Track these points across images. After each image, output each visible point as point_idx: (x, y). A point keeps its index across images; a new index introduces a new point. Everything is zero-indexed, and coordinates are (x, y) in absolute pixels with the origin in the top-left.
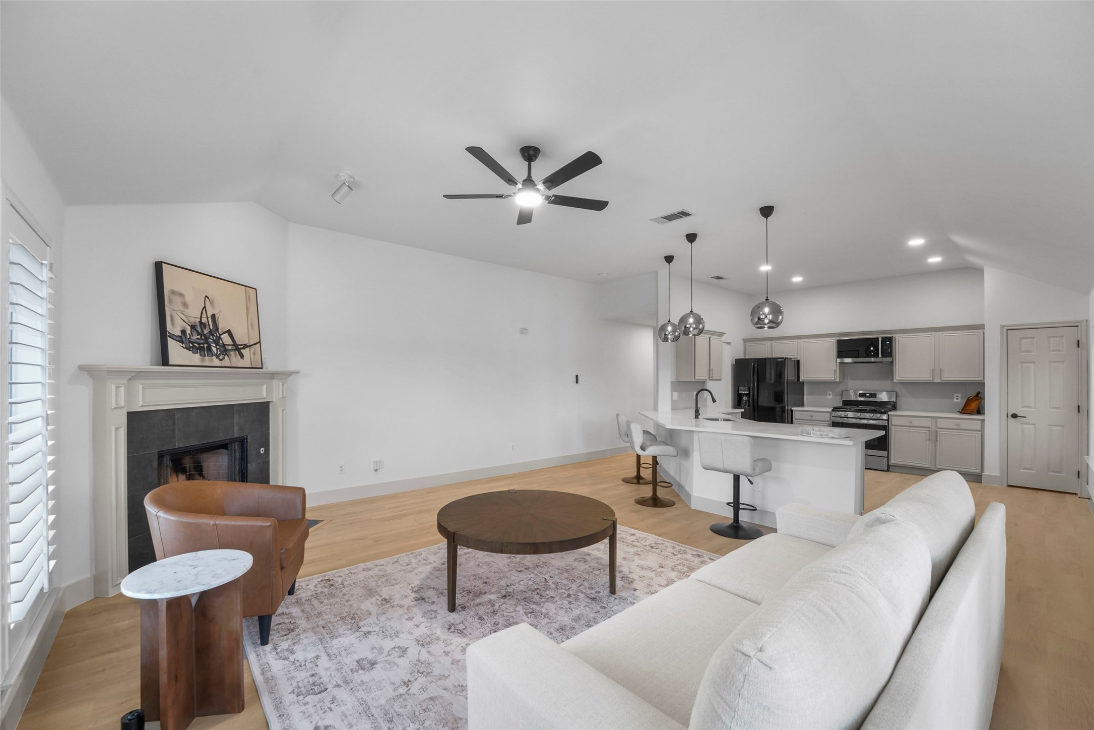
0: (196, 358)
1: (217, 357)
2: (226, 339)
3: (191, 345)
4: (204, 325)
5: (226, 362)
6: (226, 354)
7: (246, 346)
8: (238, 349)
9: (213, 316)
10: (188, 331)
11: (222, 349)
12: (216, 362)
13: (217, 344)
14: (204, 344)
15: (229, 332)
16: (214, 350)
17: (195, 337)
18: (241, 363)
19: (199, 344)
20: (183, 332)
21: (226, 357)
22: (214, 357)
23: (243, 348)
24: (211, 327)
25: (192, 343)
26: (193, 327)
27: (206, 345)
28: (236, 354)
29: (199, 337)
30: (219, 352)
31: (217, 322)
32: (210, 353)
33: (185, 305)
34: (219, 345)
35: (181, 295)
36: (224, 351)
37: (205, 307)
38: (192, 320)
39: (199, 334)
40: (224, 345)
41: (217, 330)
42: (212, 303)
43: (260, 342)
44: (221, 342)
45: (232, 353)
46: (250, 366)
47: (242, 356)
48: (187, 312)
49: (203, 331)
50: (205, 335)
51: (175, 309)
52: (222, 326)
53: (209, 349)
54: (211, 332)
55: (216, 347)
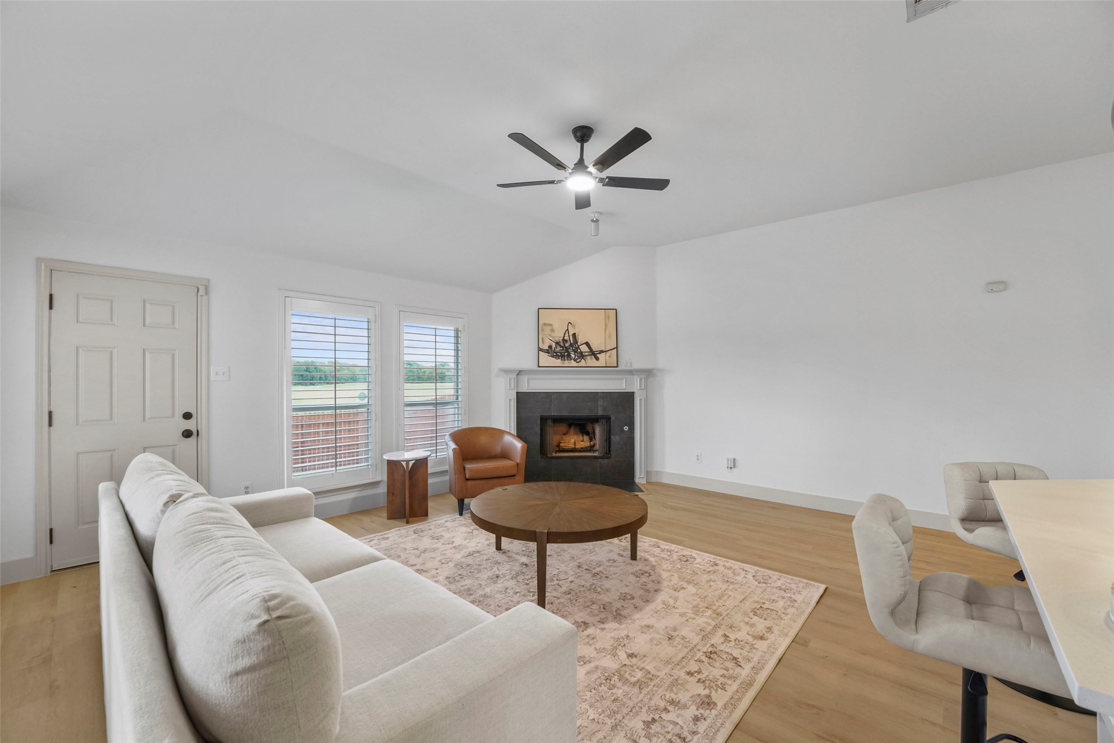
0: (558, 362)
1: (575, 360)
2: (584, 348)
3: (555, 354)
4: (566, 341)
5: (583, 363)
6: (583, 358)
7: (601, 352)
8: (594, 354)
9: (574, 335)
10: (554, 345)
11: (579, 355)
12: (573, 363)
13: (575, 351)
14: (564, 353)
15: (587, 344)
16: (573, 356)
17: (559, 349)
18: (596, 363)
19: (561, 353)
20: (550, 347)
21: (583, 360)
22: (572, 361)
23: (599, 353)
24: (572, 342)
25: (556, 353)
26: (557, 343)
27: (566, 354)
28: (592, 358)
29: (561, 349)
30: (576, 358)
31: (577, 338)
32: (569, 358)
33: (553, 330)
34: (577, 353)
35: (550, 325)
36: (582, 356)
37: (568, 330)
38: (557, 339)
39: (561, 346)
40: (581, 353)
41: (577, 343)
42: (573, 326)
43: (617, 348)
44: (579, 350)
45: (588, 357)
46: (605, 366)
47: (597, 359)
48: (553, 335)
49: (565, 345)
50: (566, 347)
51: (545, 334)
52: (581, 339)
53: (569, 356)
54: (571, 345)
55: (574, 354)
